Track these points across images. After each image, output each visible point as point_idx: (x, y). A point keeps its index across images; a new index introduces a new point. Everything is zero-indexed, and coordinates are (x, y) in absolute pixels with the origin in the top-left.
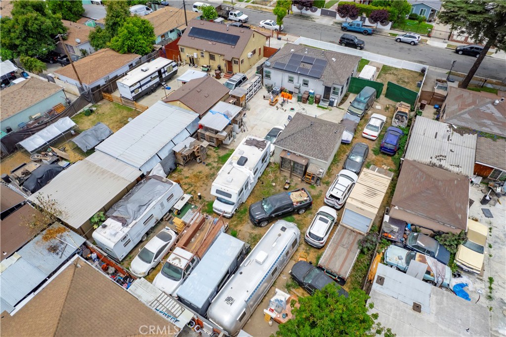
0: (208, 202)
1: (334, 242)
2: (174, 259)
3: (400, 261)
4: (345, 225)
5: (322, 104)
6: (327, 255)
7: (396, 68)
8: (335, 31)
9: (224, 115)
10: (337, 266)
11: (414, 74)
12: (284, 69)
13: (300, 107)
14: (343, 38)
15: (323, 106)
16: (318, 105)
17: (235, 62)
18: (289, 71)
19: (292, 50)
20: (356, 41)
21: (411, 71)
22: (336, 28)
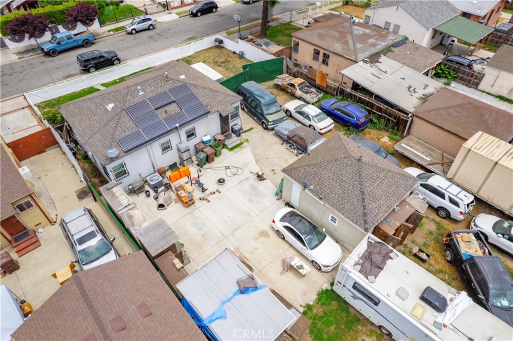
5: (229, 143)
11: (212, 50)
12: (147, 139)
13: (218, 169)
14: (86, 61)
15: (234, 144)
16: (228, 148)
17: (21, 208)
18: (159, 137)
19: (110, 106)
20: (104, 55)
21: (206, 50)
22: (33, 59)
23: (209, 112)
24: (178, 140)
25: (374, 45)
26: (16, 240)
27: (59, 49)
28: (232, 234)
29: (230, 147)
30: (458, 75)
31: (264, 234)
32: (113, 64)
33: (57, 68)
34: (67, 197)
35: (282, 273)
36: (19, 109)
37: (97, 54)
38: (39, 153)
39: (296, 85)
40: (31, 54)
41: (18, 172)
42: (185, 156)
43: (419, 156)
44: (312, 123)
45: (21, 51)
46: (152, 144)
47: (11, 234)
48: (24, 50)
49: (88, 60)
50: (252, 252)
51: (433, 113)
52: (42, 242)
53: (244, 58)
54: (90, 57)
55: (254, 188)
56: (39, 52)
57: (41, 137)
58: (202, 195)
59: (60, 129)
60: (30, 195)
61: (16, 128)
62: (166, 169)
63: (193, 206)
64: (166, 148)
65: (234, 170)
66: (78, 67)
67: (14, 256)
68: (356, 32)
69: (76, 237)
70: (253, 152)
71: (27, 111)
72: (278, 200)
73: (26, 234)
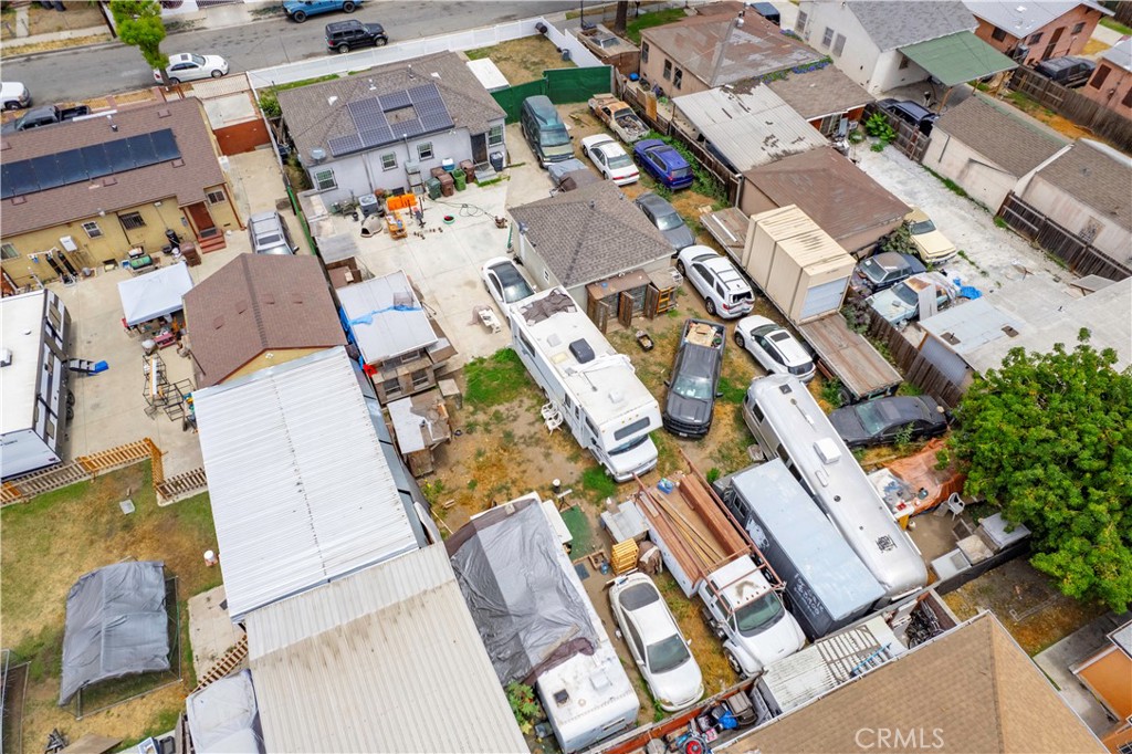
0: (578, 482)
1: (828, 353)
2: (740, 593)
3: (901, 309)
4: (804, 321)
5: (481, 176)
6: (849, 375)
7: (490, 48)
8: (282, 30)
9: (395, 308)
10: (875, 376)
11: (529, 42)
12: (364, 146)
13: (453, 205)
14: (336, 35)
15: (488, 179)
16: (477, 183)
17: (213, 198)
18: (379, 146)
19: (332, 99)
20: (366, 30)
21: (519, 40)
22: (272, 22)
23: (453, 127)
24: (406, 156)
25: (755, 65)
26: (203, 235)
27: (307, 12)
28: (434, 277)
29: (480, 181)
30: (897, 136)
31: (471, 284)
32: (375, 45)
33: (299, 41)
34: (265, 205)
35: (470, 324)
36: (237, 93)
37: (354, 26)
38: (248, 150)
39: (613, 112)
40: (271, 14)
41: (217, 162)
42: (415, 180)
43: (726, 234)
44: (605, 168)
45: (259, 8)
46: (370, 154)
47: (199, 228)
48: (262, 8)
49: (339, 35)
50: (447, 299)
51: (769, 176)
52: (228, 245)
53: (570, 60)
54: (344, 30)
55: (486, 234)
56: (282, 13)
57: (251, 130)
58: (418, 229)
59: (276, 122)
60: (223, 185)
61: (230, 116)
62: (388, 193)
63: (403, 240)
64: (389, 163)
65: (471, 210)
66: (325, 44)
67: (199, 252)
68: (733, 40)
69: (259, 237)
70: (508, 194)
71: (246, 95)
72: (509, 252)
73: (214, 232)
